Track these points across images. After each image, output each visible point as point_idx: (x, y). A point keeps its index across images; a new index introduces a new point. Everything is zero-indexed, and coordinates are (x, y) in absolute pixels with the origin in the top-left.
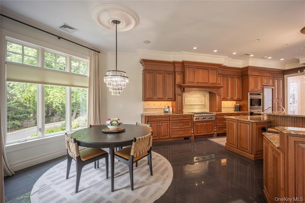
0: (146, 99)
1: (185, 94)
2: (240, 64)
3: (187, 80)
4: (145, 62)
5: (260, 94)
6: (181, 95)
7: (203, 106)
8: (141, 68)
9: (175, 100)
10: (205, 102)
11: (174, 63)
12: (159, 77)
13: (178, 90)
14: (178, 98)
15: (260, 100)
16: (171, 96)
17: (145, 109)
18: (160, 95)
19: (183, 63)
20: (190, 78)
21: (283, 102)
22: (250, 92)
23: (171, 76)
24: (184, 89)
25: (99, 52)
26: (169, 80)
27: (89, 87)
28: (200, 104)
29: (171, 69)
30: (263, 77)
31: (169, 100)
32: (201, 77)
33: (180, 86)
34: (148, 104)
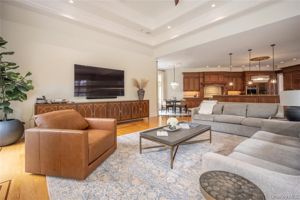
0: (185, 90)
1: (205, 88)
2: (240, 70)
3: (205, 81)
4: (184, 73)
5: (256, 87)
6: (203, 88)
8: (182, 76)
9: (199, 91)
10: (219, 92)
11: (199, 73)
12: (191, 80)
13: (201, 86)
14: (201, 90)
15: (256, 90)
16: (197, 89)
18: (192, 88)
19: (203, 73)
20: (207, 79)
21: (276, 92)
22: (247, 86)
23: (197, 79)
24: (204, 85)
25: (164, 71)
26: (197, 81)
27: (161, 86)
28: (216, 93)
29: (198, 76)
31: (196, 91)
32: (214, 79)
33: (202, 84)
34: (186, 93)
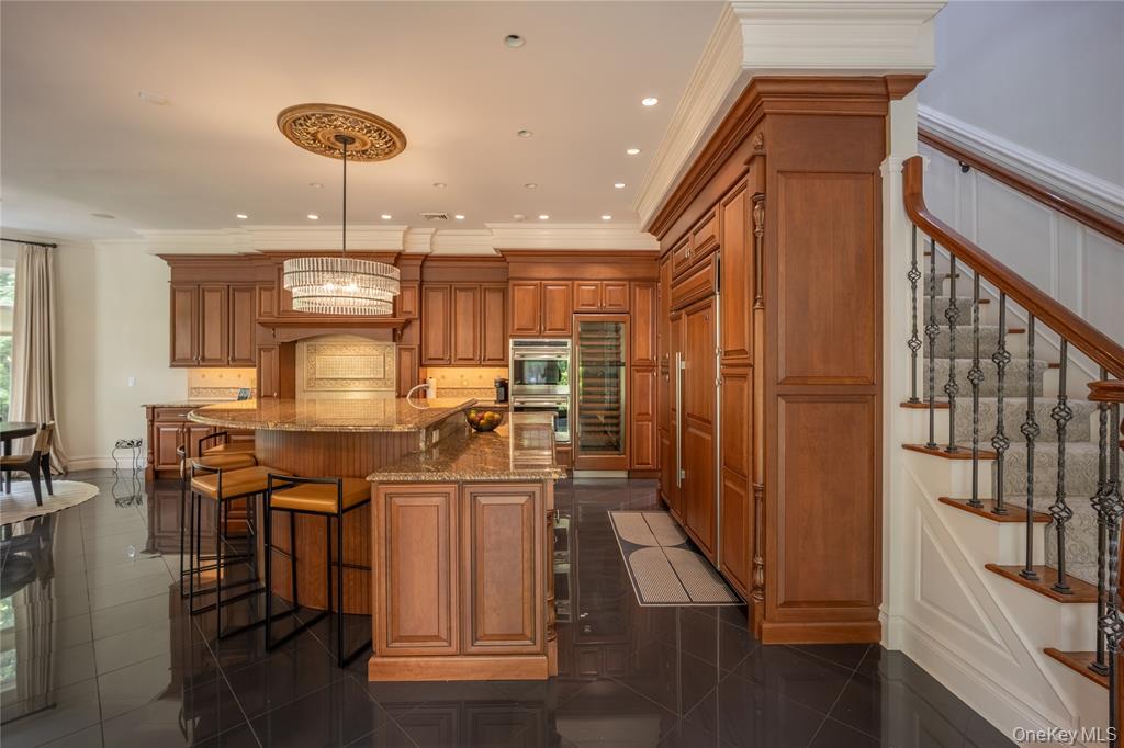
3: (281, 306)
5: (563, 344)
7: (380, 383)
12: (212, 301)
14: (263, 358)
16: (246, 351)
17: (193, 390)
18: (213, 347)
22: (513, 336)
23: (247, 294)
24: (275, 331)
25: (54, 246)
26: (242, 305)
28: (372, 376)
30: (576, 282)
31: (239, 363)
34: (204, 376)
